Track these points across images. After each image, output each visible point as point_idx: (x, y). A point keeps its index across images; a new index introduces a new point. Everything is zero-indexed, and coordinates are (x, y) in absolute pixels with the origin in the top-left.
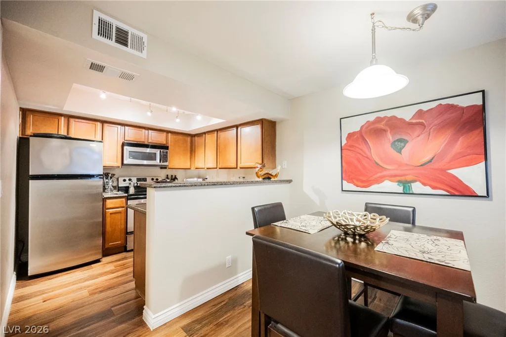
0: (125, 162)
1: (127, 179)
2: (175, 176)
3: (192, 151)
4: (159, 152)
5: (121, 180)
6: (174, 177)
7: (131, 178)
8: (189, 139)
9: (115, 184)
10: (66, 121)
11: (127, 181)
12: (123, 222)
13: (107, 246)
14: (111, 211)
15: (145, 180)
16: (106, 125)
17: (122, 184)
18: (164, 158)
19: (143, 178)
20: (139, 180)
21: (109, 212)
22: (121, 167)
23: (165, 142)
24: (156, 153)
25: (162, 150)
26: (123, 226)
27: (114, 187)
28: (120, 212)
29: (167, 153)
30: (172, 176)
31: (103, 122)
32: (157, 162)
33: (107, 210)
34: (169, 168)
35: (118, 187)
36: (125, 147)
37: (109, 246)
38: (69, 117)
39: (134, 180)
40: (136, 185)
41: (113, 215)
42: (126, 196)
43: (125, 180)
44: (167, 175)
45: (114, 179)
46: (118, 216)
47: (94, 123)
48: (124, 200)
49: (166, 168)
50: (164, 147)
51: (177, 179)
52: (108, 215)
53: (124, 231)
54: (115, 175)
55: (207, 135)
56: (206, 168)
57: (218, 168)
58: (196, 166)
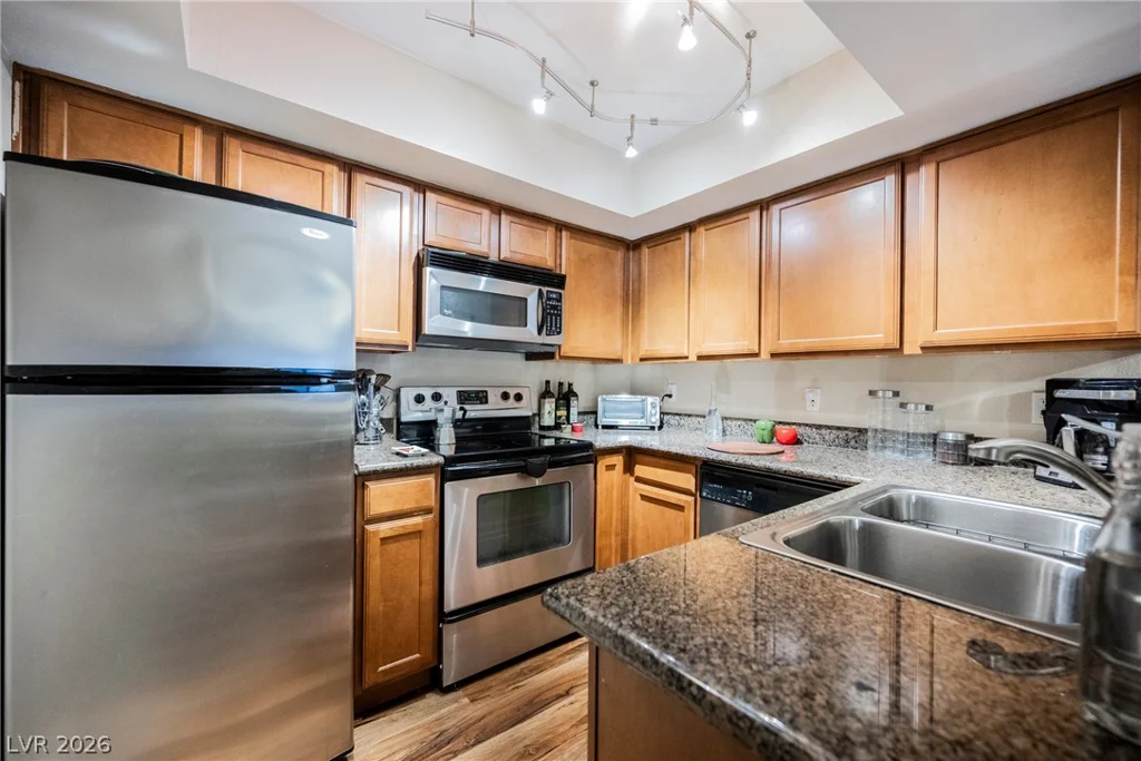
0: (428, 329)
1: (428, 393)
2: (570, 385)
3: (631, 300)
4: (536, 292)
5: (407, 395)
6: (566, 389)
7: (440, 390)
8: (619, 255)
9: (388, 413)
10: (213, 149)
11: (429, 402)
12: (429, 574)
13: (370, 680)
14: (385, 528)
15: (481, 397)
16: (361, 180)
17: (412, 413)
18: (551, 318)
19: (478, 392)
20: (464, 397)
21: (376, 533)
22: (414, 349)
23: (550, 263)
24: (526, 299)
25: (545, 289)
26: (428, 591)
27: (386, 422)
28: (416, 534)
29: (559, 300)
30: (561, 384)
31: (351, 167)
32: (529, 333)
33: (370, 528)
34: (561, 357)
35: (399, 423)
36: (428, 270)
37: (380, 680)
38: (222, 133)
39: (450, 395)
40: (459, 415)
41: (392, 547)
42: (437, 465)
43: (419, 399)
44: (548, 382)
45: (386, 392)
46: (410, 549)
47: (318, 165)
48: (431, 480)
49: (549, 356)
50: (549, 279)
51: (577, 396)
52: (373, 546)
53: (429, 611)
54: (389, 377)
55: (701, 229)
56: (693, 358)
57: (765, 355)
58: (643, 353)
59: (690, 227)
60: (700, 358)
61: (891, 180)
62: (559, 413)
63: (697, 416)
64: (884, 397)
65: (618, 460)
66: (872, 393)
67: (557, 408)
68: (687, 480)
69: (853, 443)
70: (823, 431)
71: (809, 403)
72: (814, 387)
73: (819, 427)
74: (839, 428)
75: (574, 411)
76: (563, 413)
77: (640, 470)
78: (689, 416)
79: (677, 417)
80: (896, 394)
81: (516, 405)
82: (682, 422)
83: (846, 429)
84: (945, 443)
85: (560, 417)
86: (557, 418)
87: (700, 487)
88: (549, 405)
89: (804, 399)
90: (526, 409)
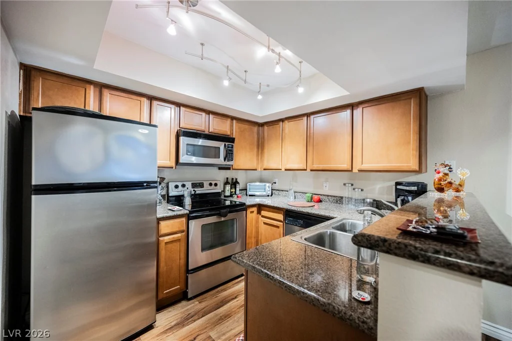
0: (181, 160)
1: (180, 184)
2: (236, 179)
3: (260, 146)
4: (224, 145)
5: (171, 185)
7: (185, 183)
8: (255, 129)
9: (164, 192)
10: (98, 93)
11: (180, 188)
12: (183, 255)
13: (161, 296)
14: (167, 239)
15: (201, 185)
16: (155, 103)
17: (173, 192)
18: (229, 155)
19: (200, 183)
20: (194, 185)
21: (162, 241)
22: (175, 168)
23: (229, 133)
24: (219, 148)
25: (227, 144)
26: (183, 262)
27: (163, 196)
28: (178, 240)
29: (232, 147)
30: (233, 179)
31: (151, 98)
32: (221, 161)
33: (161, 239)
34: (233, 169)
35: (168, 196)
36: (182, 139)
37: (165, 296)
38: (101, 87)
39: (189, 185)
40: (193, 192)
41: (169, 246)
42: (186, 214)
43: (177, 187)
44: (227, 178)
45: (163, 185)
46: (176, 246)
47: (139, 98)
48: (184, 220)
49: (229, 169)
50: (228, 139)
51: (239, 183)
52: (162, 246)
53: (183, 269)
54: (165, 179)
55: (286, 122)
56: (283, 170)
57: (308, 170)
58: (265, 167)
59: (282, 120)
60: (286, 170)
61: (349, 112)
62: (232, 190)
63: (285, 191)
64: (348, 186)
65: (255, 209)
66: (345, 184)
67: (231, 188)
68: (280, 217)
69: (339, 202)
70: (329, 197)
71: (324, 187)
72: (326, 181)
73: (328, 196)
74: (334, 196)
75: (238, 189)
76: (233, 190)
77: (263, 213)
78: (283, 191)
79: (278, 191)
80: (352, 185)
81: (215, 188)
82: (280, 193)
83: (337, 197)
84: (367, 202)
85: (232, 192)
86: (231, 192)
87: (285, 219)
88: (228, 187)
89: (323, 186)
90: (218, 189)
